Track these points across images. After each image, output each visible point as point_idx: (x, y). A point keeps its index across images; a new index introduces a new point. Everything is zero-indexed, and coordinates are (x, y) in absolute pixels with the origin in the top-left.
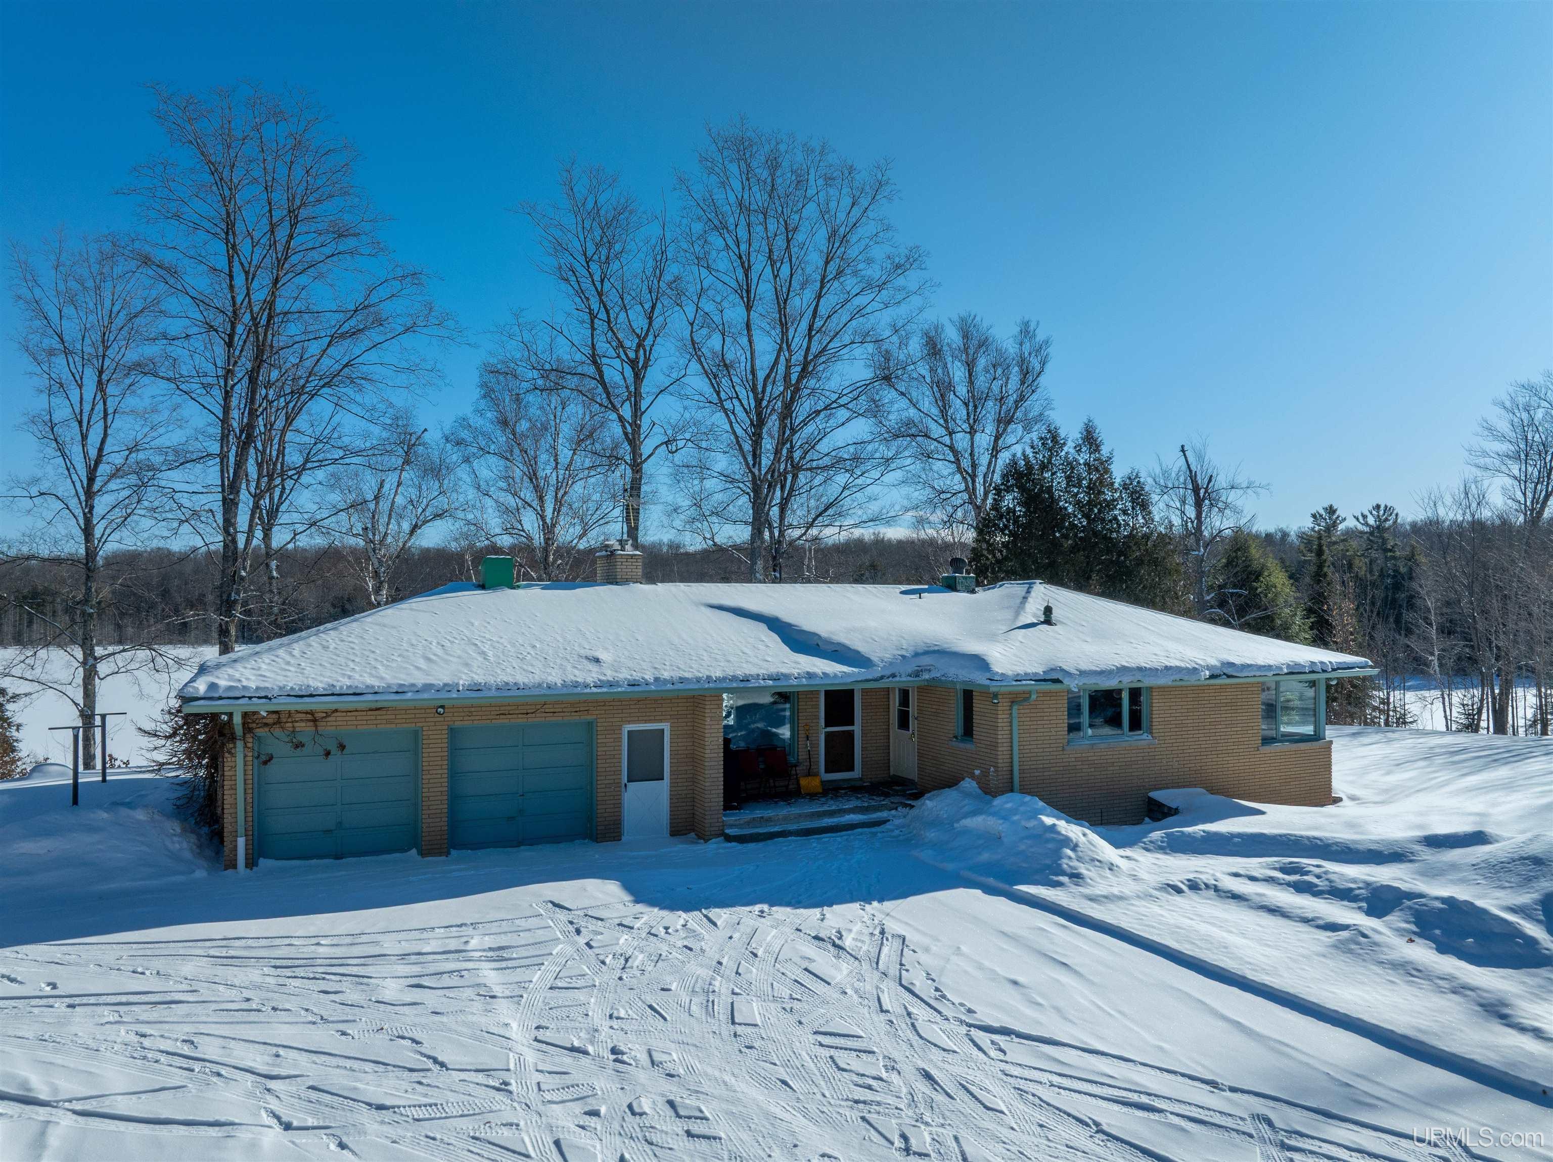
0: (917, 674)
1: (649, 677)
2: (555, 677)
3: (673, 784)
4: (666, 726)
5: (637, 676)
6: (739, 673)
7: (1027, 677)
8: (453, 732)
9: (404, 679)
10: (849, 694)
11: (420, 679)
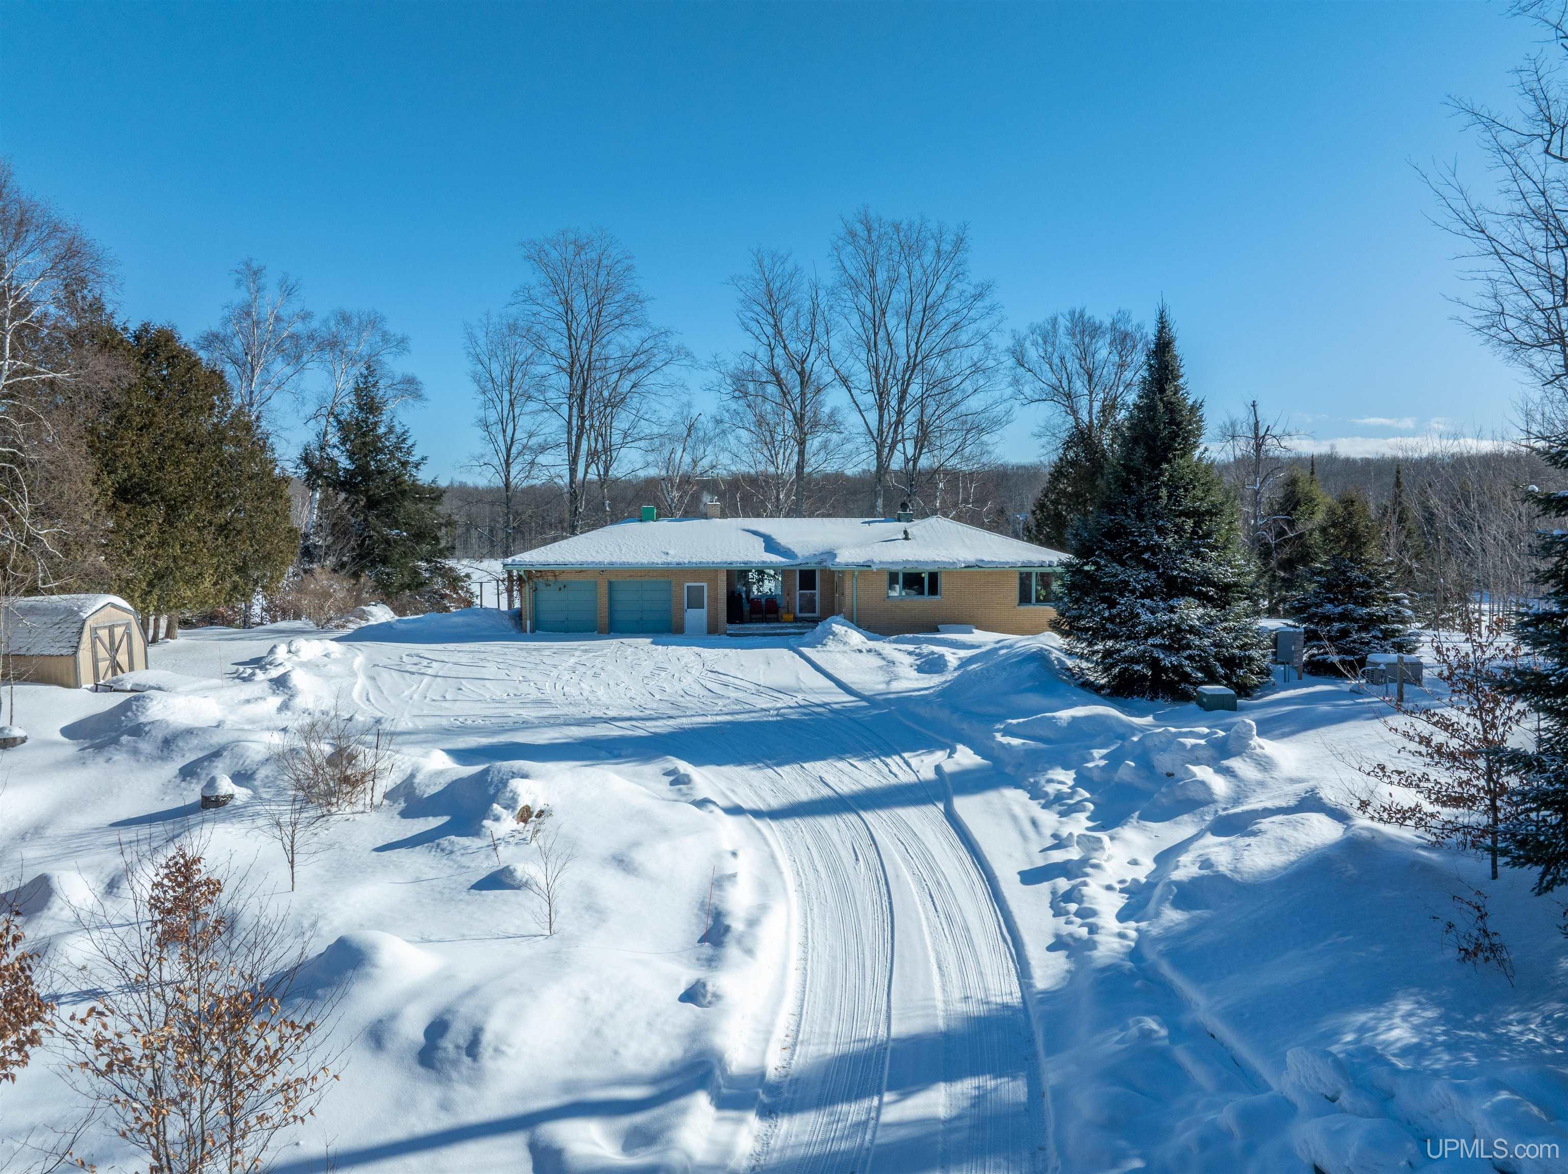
0: (820, 563)
1: (686, 561)
2: (645, 560)
3: (709, 611)
4: (705, 584)
5: (681, 560)
6: (729, 560)
7: (853, 564)
8: (610, 583)
9: (584, 559)
10: (813, 572)
11: (590, 559)
